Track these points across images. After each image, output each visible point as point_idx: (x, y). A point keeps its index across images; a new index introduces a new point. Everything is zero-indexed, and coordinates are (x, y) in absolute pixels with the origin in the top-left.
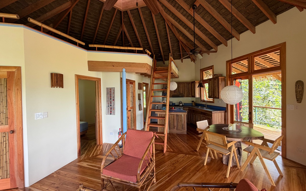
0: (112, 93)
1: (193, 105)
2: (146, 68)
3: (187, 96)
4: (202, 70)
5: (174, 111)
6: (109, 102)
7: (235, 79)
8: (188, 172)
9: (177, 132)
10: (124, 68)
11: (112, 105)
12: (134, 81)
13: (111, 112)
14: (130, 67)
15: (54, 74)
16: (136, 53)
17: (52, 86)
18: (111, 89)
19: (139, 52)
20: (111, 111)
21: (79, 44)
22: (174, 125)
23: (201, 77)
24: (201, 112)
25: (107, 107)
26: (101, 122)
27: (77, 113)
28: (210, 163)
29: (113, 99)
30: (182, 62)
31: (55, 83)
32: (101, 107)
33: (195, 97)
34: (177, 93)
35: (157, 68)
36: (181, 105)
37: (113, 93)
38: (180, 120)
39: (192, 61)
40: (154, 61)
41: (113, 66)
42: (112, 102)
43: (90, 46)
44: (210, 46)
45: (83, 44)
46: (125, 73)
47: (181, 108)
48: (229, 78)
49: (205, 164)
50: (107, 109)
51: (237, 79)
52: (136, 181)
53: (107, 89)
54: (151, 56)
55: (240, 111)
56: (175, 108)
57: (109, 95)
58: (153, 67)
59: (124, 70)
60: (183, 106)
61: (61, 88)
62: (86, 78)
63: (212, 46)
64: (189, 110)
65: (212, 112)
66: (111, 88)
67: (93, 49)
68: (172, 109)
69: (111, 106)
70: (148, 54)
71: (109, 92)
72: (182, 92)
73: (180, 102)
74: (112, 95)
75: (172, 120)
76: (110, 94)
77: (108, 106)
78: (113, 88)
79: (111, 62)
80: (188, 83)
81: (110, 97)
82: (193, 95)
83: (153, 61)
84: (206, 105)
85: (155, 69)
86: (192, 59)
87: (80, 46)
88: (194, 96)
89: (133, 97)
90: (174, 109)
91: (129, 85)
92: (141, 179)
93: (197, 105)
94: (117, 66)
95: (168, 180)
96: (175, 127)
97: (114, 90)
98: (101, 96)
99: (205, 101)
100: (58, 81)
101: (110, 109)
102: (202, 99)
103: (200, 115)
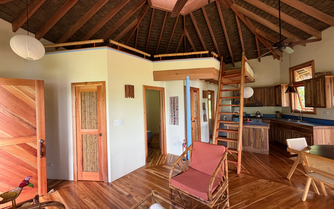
0: (176, 103)
1: (278, 116)
2: (213, 73)
3: (268, 105)
4: (292, 70)
5: (249, 124)
6: (173, 112)
9: (254, 151)
10: (188, 75)
11: (176, 114)
12: (198, 89)
13: (174, 122)
14: (194, 73)
15: (127, 86)
16: (200, 57)
17: (126, 96)
18: (174, 98)
19: (204, 56)
20: (175, 121)
21: (146, 56)
22: (249, 141)
23: (292, 79)
24: (293, 126)
25: (170, 116)
26: (165, 132)
27: (145, 122)
28: (313, 199)
30: (260, 61)
31: (128, 94)
32: (165, 117)
33: (281, 106)
34: (252, 101)
35: (225, 73)
36: (259, 116)
37: (177, 102)
38: (258, 136)
39: (276, 59)
40: (222, 63)
41: (177, 74)
42: (176, 112)
43: (155, 56)
44: (306, 33)
45: (149, 55)
46: (188, 80)
47: (258, 120)
49: (304, 199)
50: (171, 118)
52: (207, 199)
53: (171, 98)
54: (218, 59)
56: (250, 120)
57: (173, 105)
58: (221, 72)
59: (188, 77)
60: (261, 117)
61: (133, 99)
62: (152, 88)
63: (310, 32)
64: (271, 123)
65: (313, 128)
66: (174, 97)
67: (158, 59)
68: (246, 121)
69: (174, 115)
70: (215, 57)
71: (172, 101)
72: (259, 100)
73: (258, 113)
74: (176, 105)
75: (247, 135)
76: (174, 104)
77: (172, 116)
78: (176, 97)
79: (174, 70)
80: (269, 88)
81: (174, 106)
82: (278, 103)
83: (220, 64)
84: (300, 117)
85: (223, 73)
86: (275, 55)
87: (147, 58)
88: (280, 105)
89: (197, 106)
90: (250, 122)
91: (193, 94)
92: (213, 197)
93: (284, 117)
94: (181, 74)
96: (251, 144)
97: (177, 100)
98: (164, 106)
99: (299, 111)
100: (131, 92)
101: (173, 119)
102: (293, 108)
103: (291, 130)
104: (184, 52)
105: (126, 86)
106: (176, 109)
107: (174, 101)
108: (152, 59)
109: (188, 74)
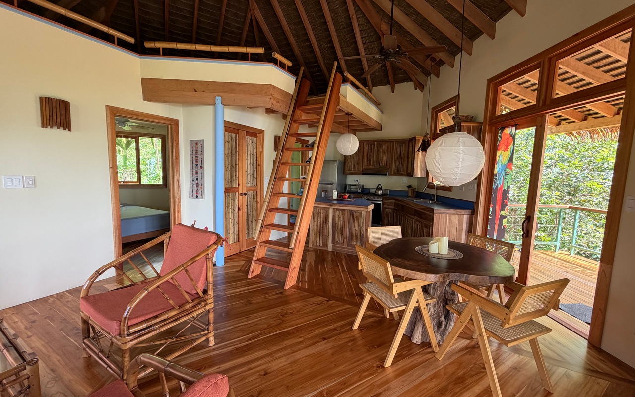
0: (199, 153)
1: (410, 194)
2: (270, 97)
3: (396, 174)
4: (436, 110)
5: (347, 203)
6: (194, 171)
7: (503, 128)
8: (301, 337)
10: (218, 96)
11: (199, 178)
12: (262, 131)
13: (197, 193)
14: (231, 93)
16: (248, 60)
18: (197, 143)
19: (256, 58)
20: (197, 191)
21: (118, 39)
22: (342, 234)
23: (433, 128)
24: (416, 210)
25: (190, 181)
26: (179, 211)
28: (372, 325)
29: (200, 165)
30: (393, 92)
32: (178, 181)
33: (412, 176)
34: (374, 165)
35: (308, 101)
36: (380, 192)
37: (201, 152)
38: (356, 221)
39: (418, 89)
40: (299, 81)
41: (196, 91)
42: (199, 172)
43: (149, 45)
44: (452, 44)
45: (132, 40)
46: (220, 107)
48: (489, 125)
49: (356, 326)
50: (192, 185)
51: (507, 126)
53: (192, 142)
54: (292, 71)
55: (502, 213)
56: (349, 197)
57: (194, 156)
58: (295, 97)
59: (219, 100)
60: (383, 195)
61: (67, 132)
64: (395, 205)
66: (198, 141)
67: (154, 52)
68: (343, 198)
69: (197, 179)
70: (282, 66)
71: (194, 149)
72: (384, 164)
74: (199, 157)
75: (341, 223)
76: (196, 155)
77: (193, 180)
78: (201, 141)
79: (189, 81)
80: (401, 142)
81: (197, 160)
82: (409, 171)
83: (296, 81)
84: (434, 195)
85: (299, 100)
86: (416, 82)
87: (122, 44)
88: (410, 174)
89: (255, 164)
90: (349, 199)
93: (418, 195)
94: (203, 91)
95: (243, 347)
96: (345, 240)
97: (202, 146)
98: (178, 158)
99: (434, 185)
100: (54, 115)
101: (195, 186)
102: (430, 180)
103: (412, 217)
104: (215, 44)
105: (41, 98)
106: (199, 166)
107: (197, 148)
108: (139, 49)
109: (218, 94)
